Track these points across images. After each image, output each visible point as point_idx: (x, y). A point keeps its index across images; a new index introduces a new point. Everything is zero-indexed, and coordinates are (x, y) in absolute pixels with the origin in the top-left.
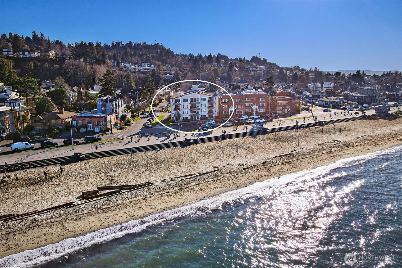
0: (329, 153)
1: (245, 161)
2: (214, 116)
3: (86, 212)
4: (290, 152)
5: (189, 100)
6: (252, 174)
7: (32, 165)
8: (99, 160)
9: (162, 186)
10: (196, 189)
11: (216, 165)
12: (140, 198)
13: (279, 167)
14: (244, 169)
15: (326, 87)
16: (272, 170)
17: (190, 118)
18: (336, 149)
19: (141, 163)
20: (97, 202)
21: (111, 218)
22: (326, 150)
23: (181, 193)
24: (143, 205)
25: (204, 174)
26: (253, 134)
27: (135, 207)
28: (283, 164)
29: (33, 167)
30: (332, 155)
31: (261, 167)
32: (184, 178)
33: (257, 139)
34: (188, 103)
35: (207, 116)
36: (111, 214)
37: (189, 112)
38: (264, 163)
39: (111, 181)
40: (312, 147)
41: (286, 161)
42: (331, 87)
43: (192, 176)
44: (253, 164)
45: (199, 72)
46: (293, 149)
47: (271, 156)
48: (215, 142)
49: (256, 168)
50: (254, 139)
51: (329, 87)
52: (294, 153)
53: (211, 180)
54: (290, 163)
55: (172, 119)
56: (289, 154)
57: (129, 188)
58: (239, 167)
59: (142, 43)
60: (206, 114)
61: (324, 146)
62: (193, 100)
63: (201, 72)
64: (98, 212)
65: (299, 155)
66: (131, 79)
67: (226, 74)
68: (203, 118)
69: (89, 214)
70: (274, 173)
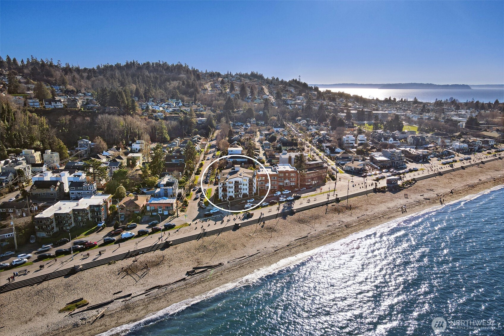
0: (333, 234)
1: (276, 244)
2: (253, 192)
3: (194, 283)
4: (305, 235)
5: (234, 182)
6: (280, 254)
7: (143, 251)
8: (182, 245)
9: (228, 266)
10: (248, 267)
11: (258, 248)
12: (219, 274)
13: (297, 248)
14: (275, 251)
15: (360, 140)
16: (293, 251)
17: (234, 196)
18: (338, 230)
19: (211, 248)
20: (197, 277)
21: (207, 286)
22: (331, 231)
23: (240, 270)
24: (221, 278)
25: (251, 256)
26: (283, 215)
27: (218, 279)
28: (300, 245)
29: (145, 253)
30: (334, 236)
31: (286, 249)
32: (240, 259)
33: (286, 221)
34: (233, 185)
35: (248, 194)
36: (207, 283)
37: (234, 192)
38: (288, 246)
39: (198, 263)
40: (322, 229)
41: (302, 243)
42: (364, 140)
43: (244, 258)
44: (280, 246)
45: (233, 112)
46: (309, 232)
47: (294, 239)
48: (255, 225)
49: (283, 250)
50: (284, 220)
51: (362, 140)
52: (309, 236)
53: (255, 260)
54: (304, 244)
55: (219, 198)
56: (305, 237)
57: (211, 267)
58: (272, 249)
59: (161, 63)
60: (247, 192)
61: (331, 228)
62: (237, 183)
63: (235, 112)
64: (200, 283)
65: (312, 237)
66: (165, 131)
67: (261, 112)
68: (245, 195)
69: (195, 284)
70: (294, 253)
